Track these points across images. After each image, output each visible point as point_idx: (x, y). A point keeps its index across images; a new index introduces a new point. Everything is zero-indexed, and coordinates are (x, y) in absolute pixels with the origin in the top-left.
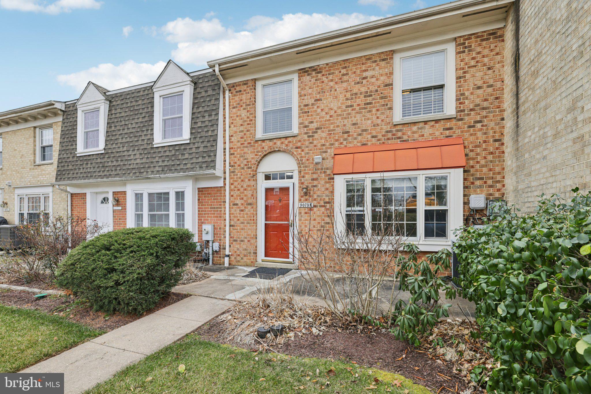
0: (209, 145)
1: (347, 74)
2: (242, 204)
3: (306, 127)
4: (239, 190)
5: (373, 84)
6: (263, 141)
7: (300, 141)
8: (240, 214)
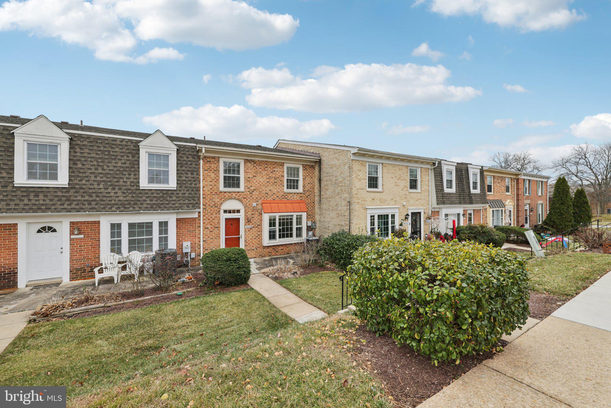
0: (193, 193)
1: (267, 167)
2: (211, 228)
3: (248, 188)
4: (209, 219)
5: (277, 174)
6: (225, 192)
7: (245, 195)
8: (210, 233)
